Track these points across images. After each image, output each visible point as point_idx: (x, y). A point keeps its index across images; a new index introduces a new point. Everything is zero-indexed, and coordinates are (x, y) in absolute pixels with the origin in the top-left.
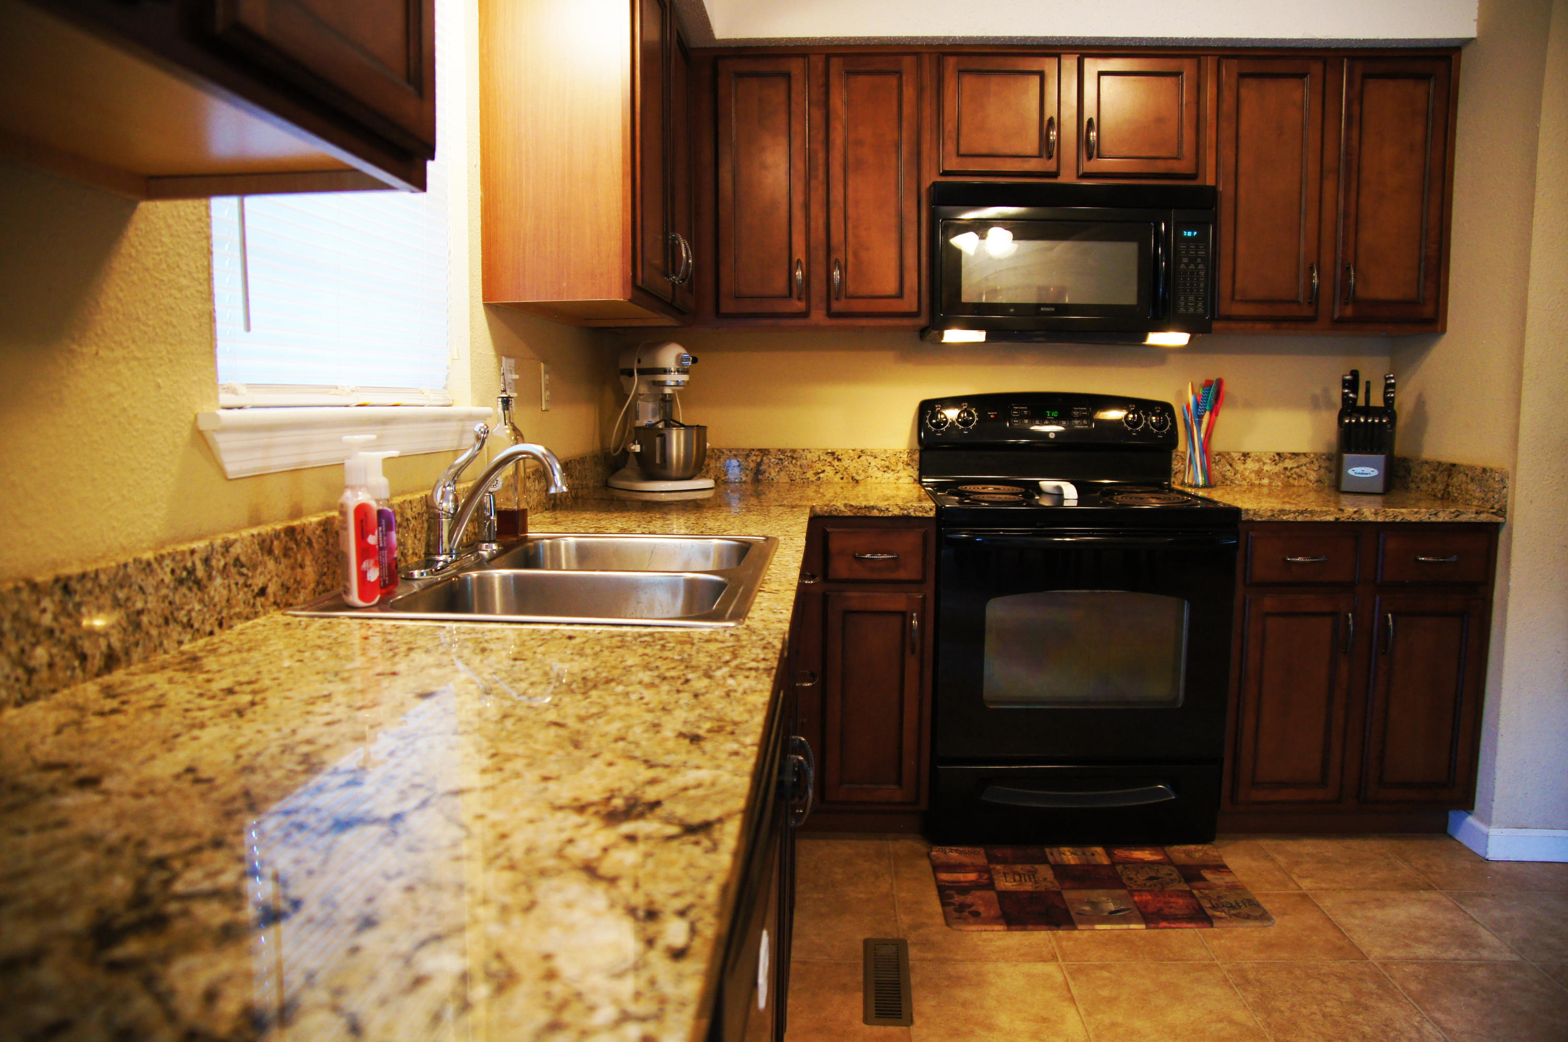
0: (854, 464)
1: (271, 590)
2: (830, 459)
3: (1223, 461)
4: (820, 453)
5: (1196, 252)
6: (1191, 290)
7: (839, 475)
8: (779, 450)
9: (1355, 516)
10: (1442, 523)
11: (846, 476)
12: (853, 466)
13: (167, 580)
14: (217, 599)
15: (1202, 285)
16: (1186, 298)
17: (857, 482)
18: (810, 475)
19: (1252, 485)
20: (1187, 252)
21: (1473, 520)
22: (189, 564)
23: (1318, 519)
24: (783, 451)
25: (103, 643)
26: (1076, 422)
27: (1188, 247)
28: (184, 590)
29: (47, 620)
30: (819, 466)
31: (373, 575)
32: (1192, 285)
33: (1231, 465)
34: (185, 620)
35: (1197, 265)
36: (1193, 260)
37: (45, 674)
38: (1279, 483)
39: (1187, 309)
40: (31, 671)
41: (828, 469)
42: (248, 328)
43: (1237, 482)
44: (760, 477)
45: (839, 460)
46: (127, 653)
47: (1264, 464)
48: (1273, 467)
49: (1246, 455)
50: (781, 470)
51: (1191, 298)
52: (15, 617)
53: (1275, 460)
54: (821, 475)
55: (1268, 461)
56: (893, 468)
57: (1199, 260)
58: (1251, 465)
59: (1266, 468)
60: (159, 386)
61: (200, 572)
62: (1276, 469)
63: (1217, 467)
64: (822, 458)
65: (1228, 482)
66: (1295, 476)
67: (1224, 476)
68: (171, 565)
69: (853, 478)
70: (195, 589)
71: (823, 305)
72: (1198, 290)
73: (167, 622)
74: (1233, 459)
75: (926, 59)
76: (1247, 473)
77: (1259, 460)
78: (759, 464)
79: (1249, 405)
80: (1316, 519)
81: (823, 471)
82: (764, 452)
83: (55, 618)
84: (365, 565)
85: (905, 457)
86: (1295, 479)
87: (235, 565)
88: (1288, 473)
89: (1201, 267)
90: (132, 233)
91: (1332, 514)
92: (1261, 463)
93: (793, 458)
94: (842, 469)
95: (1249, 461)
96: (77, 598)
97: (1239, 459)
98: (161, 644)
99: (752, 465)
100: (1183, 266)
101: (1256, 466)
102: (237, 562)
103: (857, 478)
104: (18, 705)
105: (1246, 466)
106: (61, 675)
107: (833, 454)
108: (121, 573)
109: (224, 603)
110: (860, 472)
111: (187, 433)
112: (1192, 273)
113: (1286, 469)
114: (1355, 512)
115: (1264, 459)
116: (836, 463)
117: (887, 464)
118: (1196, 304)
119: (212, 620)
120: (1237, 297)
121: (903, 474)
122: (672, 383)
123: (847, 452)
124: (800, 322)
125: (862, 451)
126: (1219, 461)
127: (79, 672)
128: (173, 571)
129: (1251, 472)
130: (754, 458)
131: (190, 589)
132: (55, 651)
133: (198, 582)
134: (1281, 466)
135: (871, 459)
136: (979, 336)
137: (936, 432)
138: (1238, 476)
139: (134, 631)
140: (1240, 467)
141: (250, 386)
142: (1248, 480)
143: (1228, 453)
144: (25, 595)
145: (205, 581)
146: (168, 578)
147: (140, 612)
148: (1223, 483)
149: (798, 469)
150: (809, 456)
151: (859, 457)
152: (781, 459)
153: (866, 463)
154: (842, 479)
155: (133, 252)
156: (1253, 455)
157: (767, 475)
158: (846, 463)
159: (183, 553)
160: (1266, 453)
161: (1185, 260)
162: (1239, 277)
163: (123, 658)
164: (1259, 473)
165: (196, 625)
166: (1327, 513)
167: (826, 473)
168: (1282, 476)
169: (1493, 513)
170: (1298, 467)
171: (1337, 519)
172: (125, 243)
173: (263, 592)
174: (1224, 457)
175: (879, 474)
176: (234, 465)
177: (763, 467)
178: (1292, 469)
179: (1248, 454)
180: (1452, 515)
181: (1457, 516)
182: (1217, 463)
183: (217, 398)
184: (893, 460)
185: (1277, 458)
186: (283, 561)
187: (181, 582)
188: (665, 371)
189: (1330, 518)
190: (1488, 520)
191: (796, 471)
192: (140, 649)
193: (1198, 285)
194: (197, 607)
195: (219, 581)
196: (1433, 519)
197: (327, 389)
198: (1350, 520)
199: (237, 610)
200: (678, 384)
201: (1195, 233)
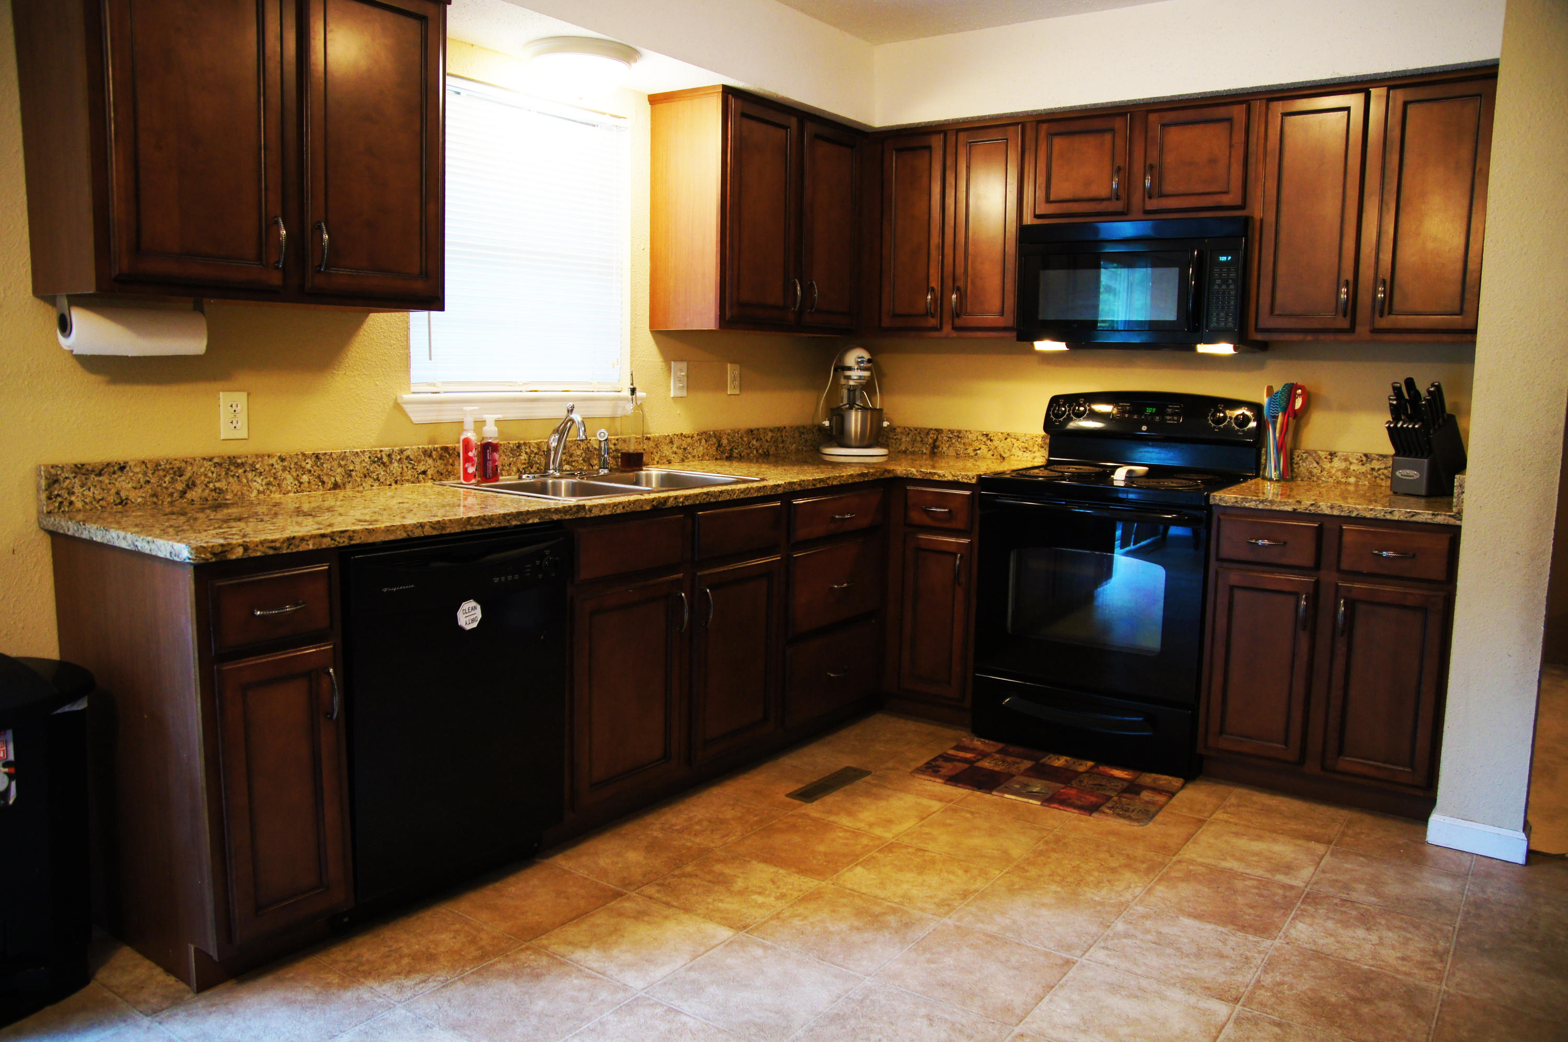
0: (1001, 444)
1: (430, 472)
2: (985, 439)
3: (1310, 459)
4: (978, 434)
5: (1228, 274)
6: (1223, 308)
7: (991, 453)
8: (949, 430)
9: (1311, 508)
10: (1398, 521)
11: (996, 453)
12: (1001, 446)
13: (366, 460)
14: (394, 472)
15: (1232, 303)
16: (1218, 314)
17: (1004, 458)
18: (970, 451)
19: (1339, 483)
20: (1220, 275)
21: (1429, 521)
22: (379, 456)
23: (1278, 509)
24: (952, 432)
25: (333, 479)
26: (1168, 418)
27: (1221, 270)
28: (375, 465)
29: (308, 467)
30: (976, 444)
31: (471, 470)
32: (1223, 303)
33: (1318, 463)
34: (375, 477)
35: (1228, 286)
36: (1225, 281)
37: (306, 485)
38: (1366, 483)
39: (1218, 323)
40: (301, 483)
41: (983, 447)
42: (430, 359)
43: (1323, 479)
44: (936, 450)
45: (991, 440)
46: (344, 484)
47: (1351, 463)
48: (1360, 467)
49: (1332, 455)
50: (950, 446)
51: (1222, 314)
52: (296, 464)
53: (1362, 461)
54: (978, 452)
55: (1355, 461)
56: (1030, 449)
57: (1230, 281)
58: (1337, 464)
59: (1352, 467)
60: (376, 385)
61: (385, 459)
62: (1363, 469)
63: (1304, 464)
64: (979, 438)
65: (1315, 479)
66: (1382, 477)
67: (1311, 473)
68: (369, 455)
69: (1001, 456)
70: (382, 466)
71: (950, 322)
72: (1229, 307)
73: (365, 476)
74: (1320, 458)
75: (1028, 127)
76: (1333, 471)
77: (1346, 460)
78: (935, 441)
79: (1345, 408)
80: (1274, 507)
81: (980, 449)
82: (939, 431)
83: (312, 467)
84: (466, 465)
85: (1039, 441)
86: (1382, 480)
87: (406, 459)
88: (1375, 474)
89: (1232, 287)
90: (365, 326)
91: (1290, 504)
92: (1348, 463)
93: (958, 437)
94: (992, 448)
95: (1336, 460)
96: (322, 461)
97: (1326, 458)
98: (362, 484)
99: (930, 441)
100: (1216, 287)
101: (1343, 465)
102: (408, 458)
103: (1004, 455)
104: (295, 493)
105: (1333, 464)
106: (313, 487)
107: (987, 435)
108: (343, 455)
109: (399, 474)
110: (1006, 451)
111: (391, 404)
112: (1224, 293)
113: (1373, 469)
114: (1312, 505)
115: (1350, 459)
116: (989, 443)
117: (1026, 445)
118: (1227, 319)
119: (391, 480)
120: (1276, 312)
121: (1038, 454)
122: (856, 378)
123: (997, 435)
124: (936, 334)
125: (1008, 434)
126: (1306, 458)
127: (321, 487)
128: (370, 457)
129: (1338, 471)
130: (932, 435)
131: (379, 466)
132: (311, 478)
133: (384, 464)
134: (1368, 466)
135: (1014, 441)
136: (1061, 346)
137: (1056, 421)
138: (1325, 473)
139: (348, 478)
140: (1327, 465)
141: (443, 383)
142: (1334, 478)
143: (1315, 452)
144: (300, 457)
145: (388, 464)
146: (367, 459)
147: (351, 471)
148: (1310, 479)
149: (962, 446)
150: (970, 436)
151: (1006, 439)
152: (950, 438)
153: (1010, 444)
154: (993, 455)
155: (366, 333)
156: (1340, 454)
157: (940, 449)
158: (996, 443)
159: (376, 451)
160: (1353, 453)
161: (1218, 282)
162: (1279, 295)
163: (342, 486)
164: (1346, 472)
165: (381, 480)
166: (1285, 504)
167: (982, 450)
168: (1369, 476)
169: (1450, 516)
170: (1385, 468)
171: (1295, 510)
172: (362, 330)
173: (424, 473)
174: (1310, 455)
175: (1020, 453)
176: (416, 417)
177: (937, 443)
178: (1379, 469)
179: (1335, 453)
180: (1407, 515)
181: (1413, 516)
182: (1304, 460)
183: (409, 389)
184: (1031, 443)
185: (1364, 459)
186: (439, 461)
187: (374, 462)
188: (850, 369)
189: (1289, 509)
190: (1445, 522)
191: (960, 447)
192: (350, 484)
193: (1229, 302)
194: (383, 473)
195: (396, 464)
196: (1388, 517)
197: (503, 383)
198: (1307, 511)
199: (407, 478)
200: (860, 378)
201: (1230, 258)
